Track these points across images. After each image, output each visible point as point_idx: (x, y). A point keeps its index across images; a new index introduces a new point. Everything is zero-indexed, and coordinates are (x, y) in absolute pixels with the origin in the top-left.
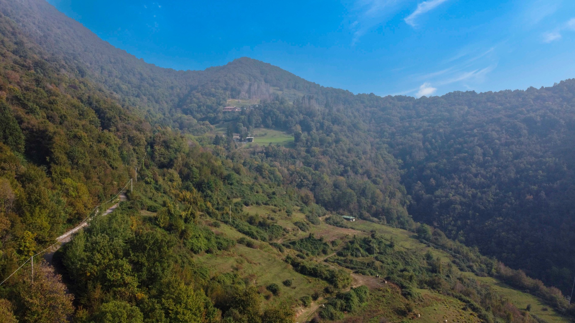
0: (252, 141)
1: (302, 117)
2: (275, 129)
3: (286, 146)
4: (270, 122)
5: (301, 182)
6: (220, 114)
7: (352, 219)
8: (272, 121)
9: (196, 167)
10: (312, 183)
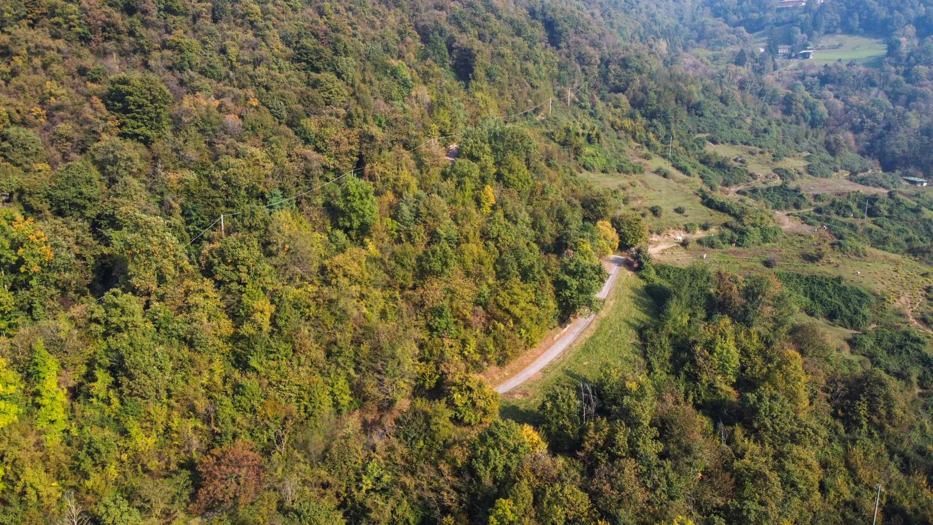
0: (808, 57)
1: (924, 9)
2: (862, 35)
3: (865, 65)
4: (855, 23)
5: (861, 123)
6: (769, 14)
7: (922, 183)
8: (860, 20)
9: (655, 92)
10: (883, 125)
